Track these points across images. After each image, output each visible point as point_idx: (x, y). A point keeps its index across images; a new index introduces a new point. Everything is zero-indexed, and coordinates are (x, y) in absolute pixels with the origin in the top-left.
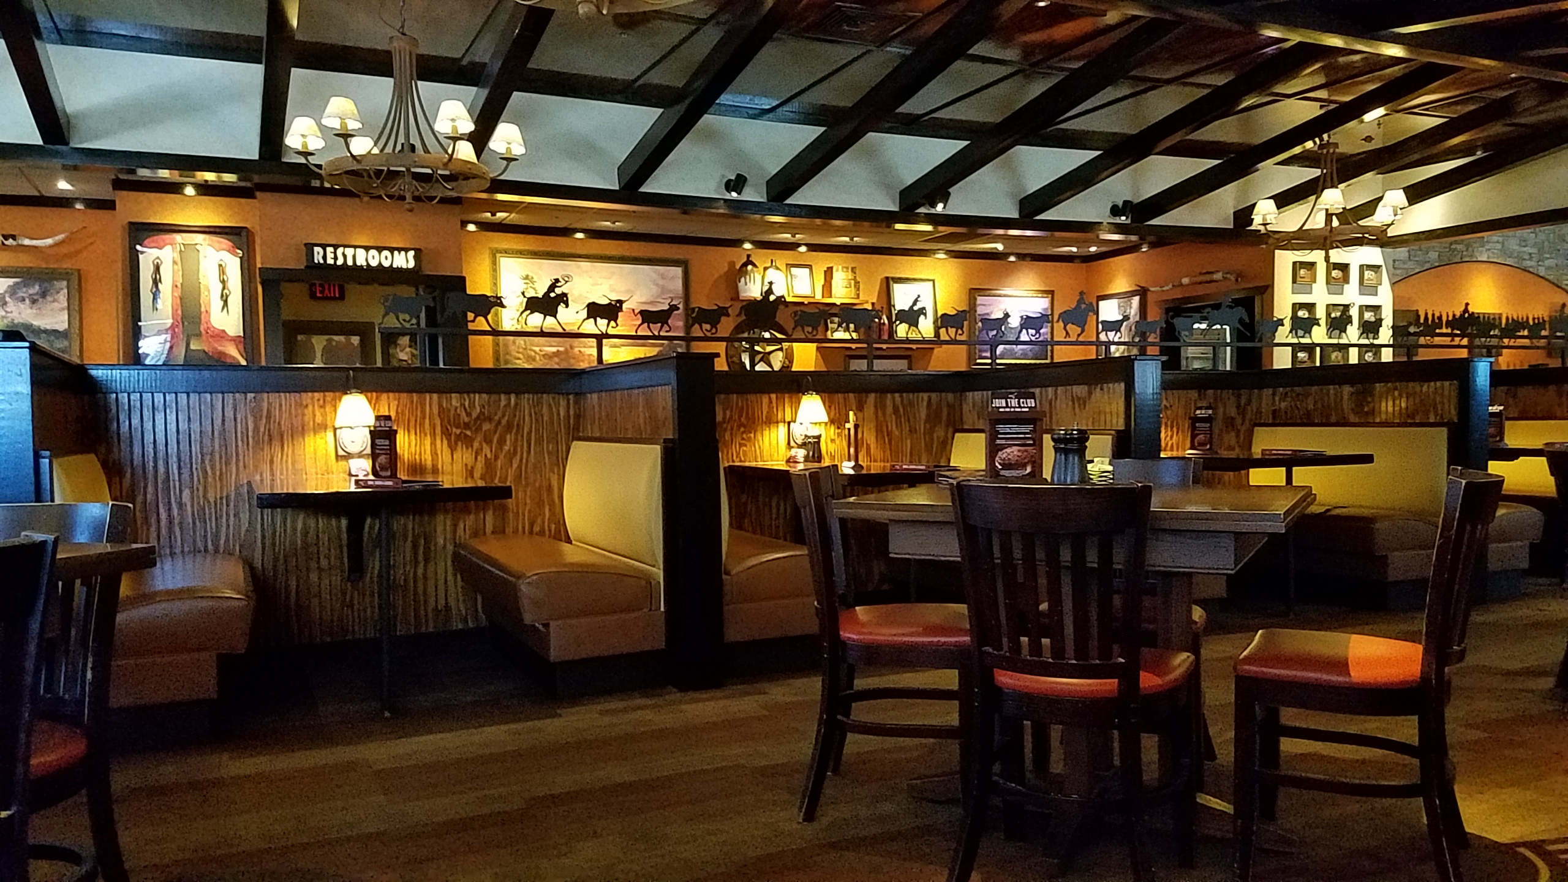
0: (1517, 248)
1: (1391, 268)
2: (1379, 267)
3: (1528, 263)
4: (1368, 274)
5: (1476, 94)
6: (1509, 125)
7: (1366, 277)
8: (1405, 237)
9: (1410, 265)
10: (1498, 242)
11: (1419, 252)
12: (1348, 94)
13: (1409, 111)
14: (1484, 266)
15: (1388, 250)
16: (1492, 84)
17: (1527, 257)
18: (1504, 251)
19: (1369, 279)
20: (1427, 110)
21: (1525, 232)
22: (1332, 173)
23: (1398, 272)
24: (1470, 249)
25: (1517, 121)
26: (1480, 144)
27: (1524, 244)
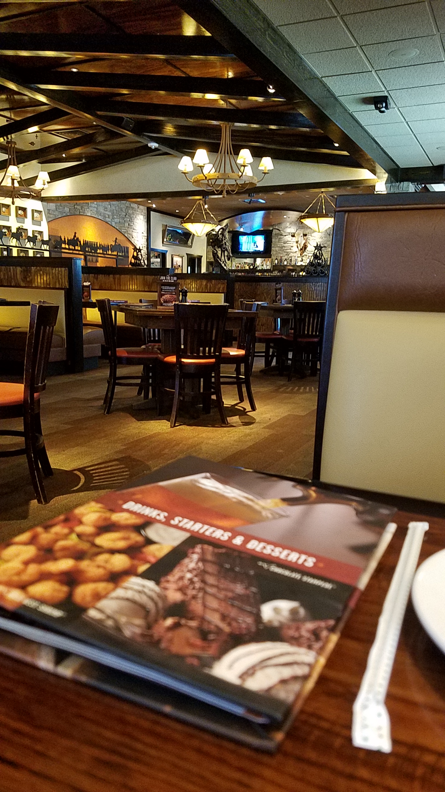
0: (103, 211)
1: (47, 213)
2: (41, 212)
3: (107, 219)
4: (36, 214)
5: (79, 130)
6: (95, 148)
7: (35, 216)
8: (53, 198)
9: (56, 213)
10: (95, 207)
11: (60, 207)
12: (19, 116)
13: (49, 132)
14: (89, 218)
15: (45, 204)
16: (85, 126)
17: (107, 216)
18: (97, 212)
19: (36, 217)
20: (58, 133)
21: (106, 203)
22: (14, 158)
23: (51, 216)
24: (83, 209)
25: (98, 147)
26: (84, 156)
27: (106, 210)
